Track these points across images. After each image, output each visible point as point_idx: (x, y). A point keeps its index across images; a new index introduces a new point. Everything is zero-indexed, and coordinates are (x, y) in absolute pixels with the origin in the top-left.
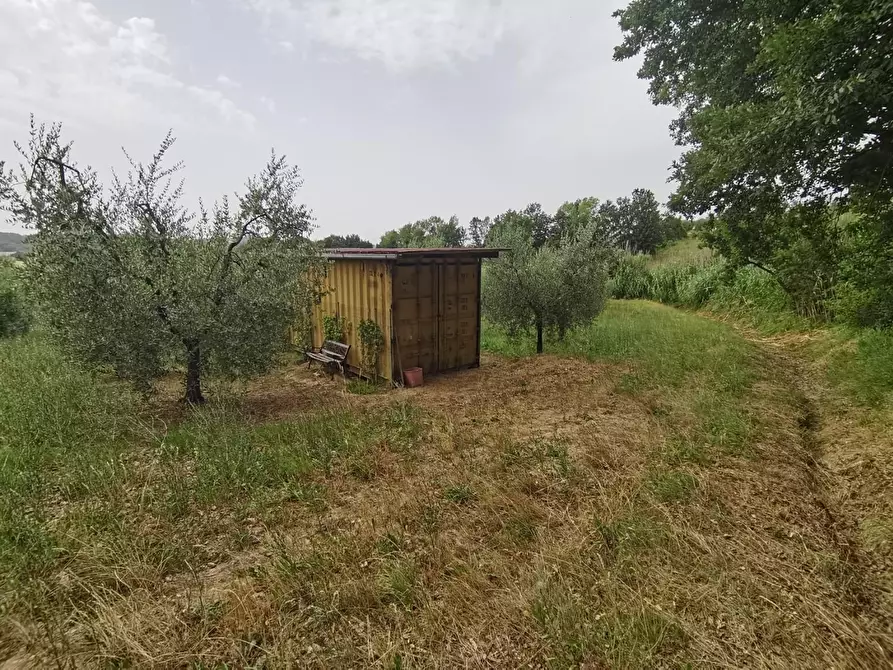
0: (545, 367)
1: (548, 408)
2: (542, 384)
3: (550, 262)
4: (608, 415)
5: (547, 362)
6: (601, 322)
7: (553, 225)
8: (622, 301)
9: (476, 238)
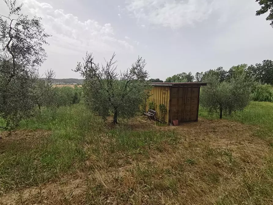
0: (223, 124)
1: (224, 138)
2: (222, 129)
3: (227, 87)
4: (250, 144)
5: (223, 122)
6: (247, 110)
7: (227, 74)
8: (257, 102)
9: (198, 79)
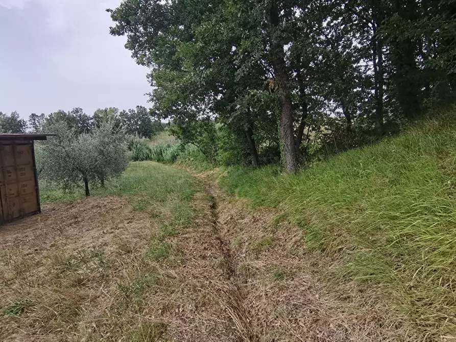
0: (91, 204)
1: (93, 229)
2: (90, 214)
3: (88, 143)
4: (130, 224)
5: (92, 201)
7: (92, 121)
8: (137, 162)
9: (36, 127)
